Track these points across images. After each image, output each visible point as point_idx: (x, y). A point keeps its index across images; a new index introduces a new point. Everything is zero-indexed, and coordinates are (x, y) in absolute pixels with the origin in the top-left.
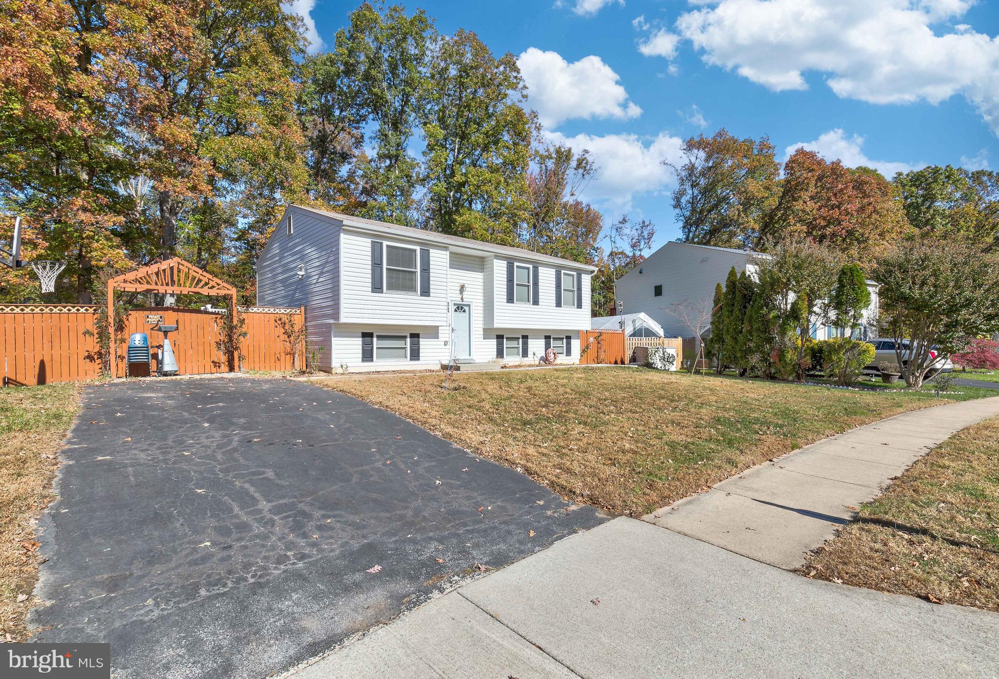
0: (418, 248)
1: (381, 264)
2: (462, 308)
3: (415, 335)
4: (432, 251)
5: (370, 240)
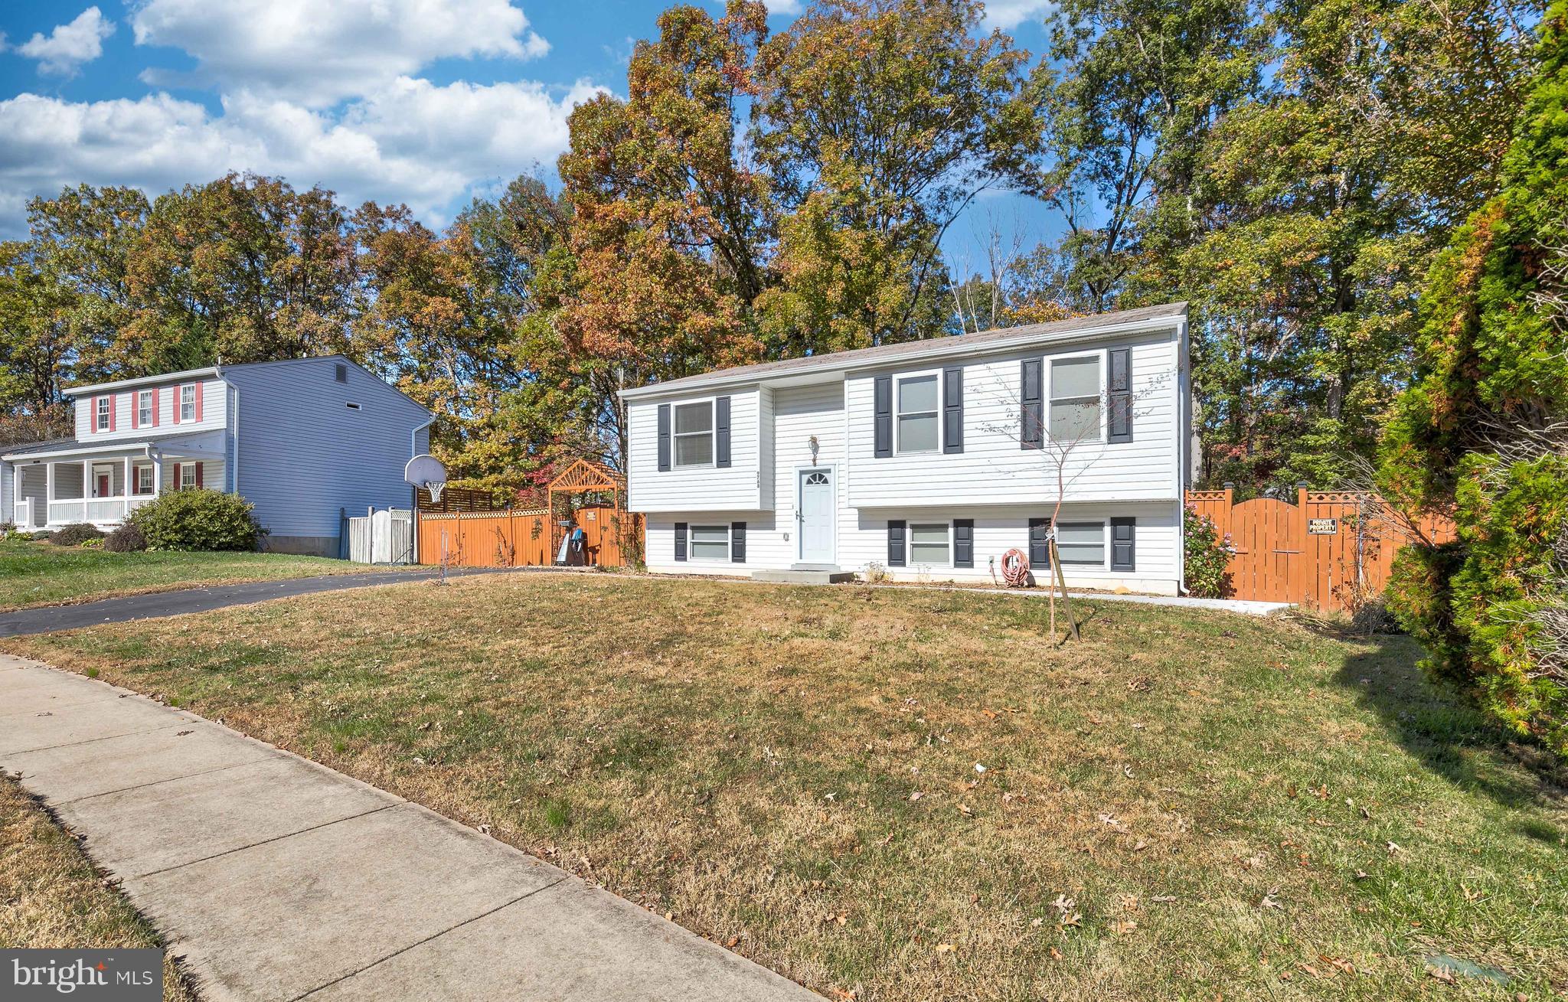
0: (713, 399)
2: (821, 477)
3: (739, 525)
4: (733, 397)
5: (656, 406)
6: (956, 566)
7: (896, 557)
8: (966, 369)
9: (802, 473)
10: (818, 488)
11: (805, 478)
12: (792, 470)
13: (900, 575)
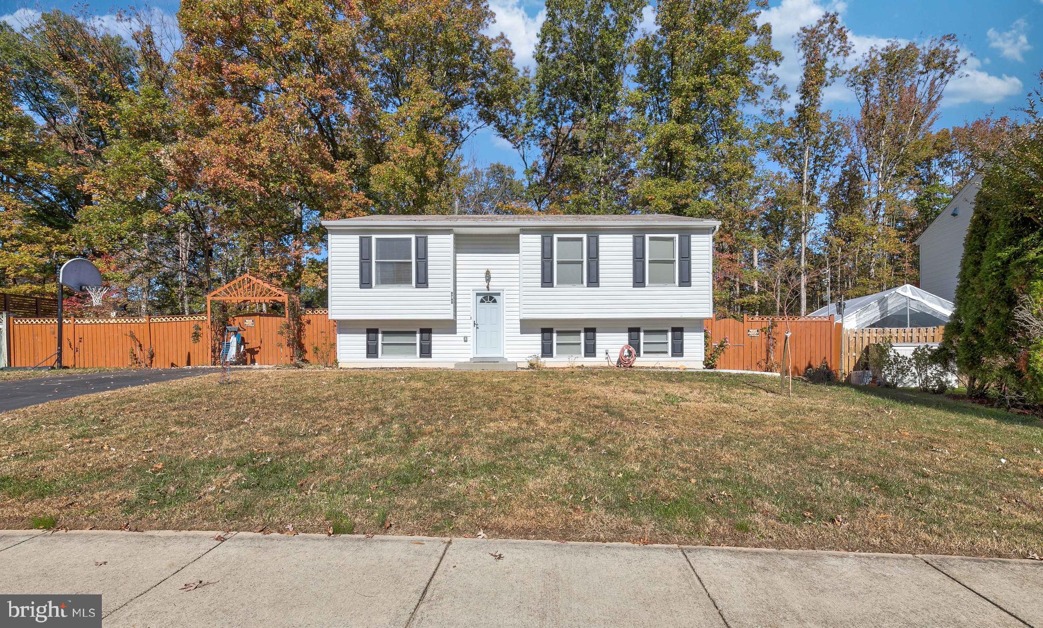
0: (413, 237)
1: (370, 258)
2: (491, 298)
3: (426, 330)
4: (429, 237)
5: (358, 237)
6: (585, 356)
7: (547, 351)
8: (600, 236)
9: (478, 294)
10: (488, 306)
11: (480, 298)
12: (471, 292)
13: (549, 363)
